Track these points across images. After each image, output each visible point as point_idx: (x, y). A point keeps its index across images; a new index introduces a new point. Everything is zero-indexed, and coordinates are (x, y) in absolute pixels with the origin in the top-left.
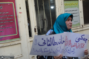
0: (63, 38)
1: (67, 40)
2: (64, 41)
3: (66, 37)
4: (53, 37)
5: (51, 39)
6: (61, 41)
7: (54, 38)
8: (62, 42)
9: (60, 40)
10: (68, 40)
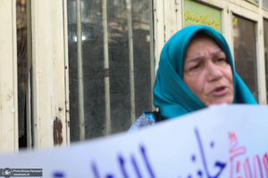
0: (212, 145)
1: (241, 159)
2: (221, 165)
3: (232, 136)
4: (143, 150)
5: (129, 167)
6: (199, 165)
7: (150, 153)
8: (213, 171)
9: (194, 158)
10: (250, 154)
